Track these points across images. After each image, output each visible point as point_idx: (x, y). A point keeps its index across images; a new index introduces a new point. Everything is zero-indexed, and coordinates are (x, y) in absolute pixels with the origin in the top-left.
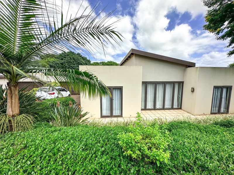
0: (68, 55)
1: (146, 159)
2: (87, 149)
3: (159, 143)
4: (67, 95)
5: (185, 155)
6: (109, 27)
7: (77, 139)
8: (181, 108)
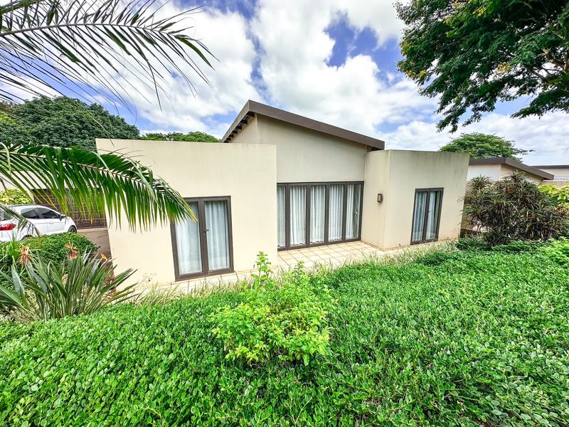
0: (59, 108)
1: (280, 356)
2: (123, 368)
3: (309, 316)
4: (63, 229)
5: (360, 331)
6: (171, 24)
7: (89, 348)
8: (359, 239)
